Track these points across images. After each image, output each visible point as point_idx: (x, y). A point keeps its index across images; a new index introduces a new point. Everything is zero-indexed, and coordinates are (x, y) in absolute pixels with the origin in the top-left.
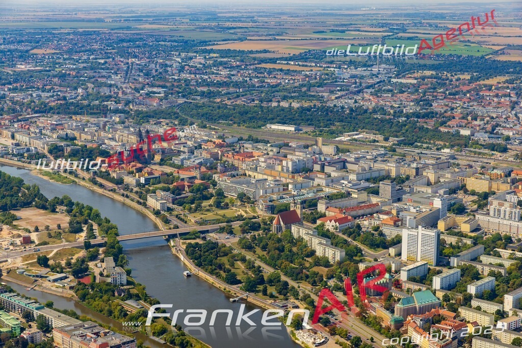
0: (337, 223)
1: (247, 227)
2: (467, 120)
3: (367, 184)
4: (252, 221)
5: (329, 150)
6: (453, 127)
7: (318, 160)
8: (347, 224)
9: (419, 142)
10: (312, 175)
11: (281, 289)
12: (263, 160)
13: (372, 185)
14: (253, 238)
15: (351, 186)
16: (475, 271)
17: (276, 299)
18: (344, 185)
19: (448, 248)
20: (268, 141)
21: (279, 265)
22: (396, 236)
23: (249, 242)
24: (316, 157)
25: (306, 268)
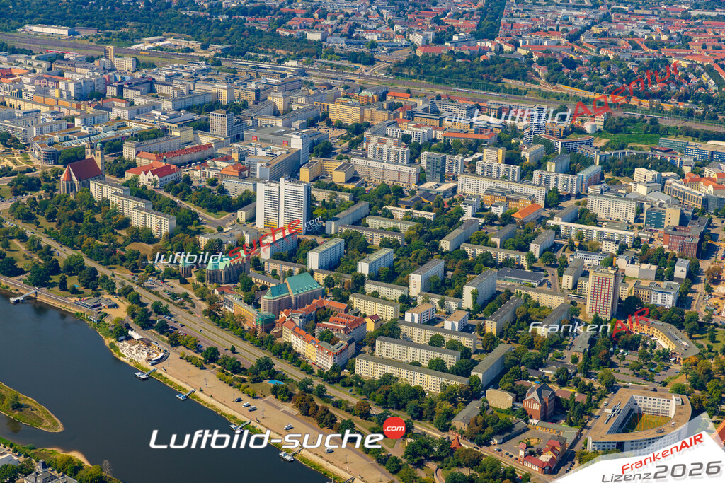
0: (156, 176)
1: (20, 186)
2: (313, 17)
3: (189, 116)
4: (28, 177)
5: (124, 64)
6: (296, 28)
7: (112, 80)
8: (170, 176)
9: (251, 51)
10: (107, 104)
11: (87, 280)
12: (28, 80)
13: (197, 117)
14: (32, 203)
15: (167, 119)
16: (362, 240)
17: (82, 296)
18: (156, 118)
19: (319, 207)
20: (31, 51)
21: (79, 243)
22: (244, 193)
23: (27, 208)
24: (109, 76)
25: (119, 246)
